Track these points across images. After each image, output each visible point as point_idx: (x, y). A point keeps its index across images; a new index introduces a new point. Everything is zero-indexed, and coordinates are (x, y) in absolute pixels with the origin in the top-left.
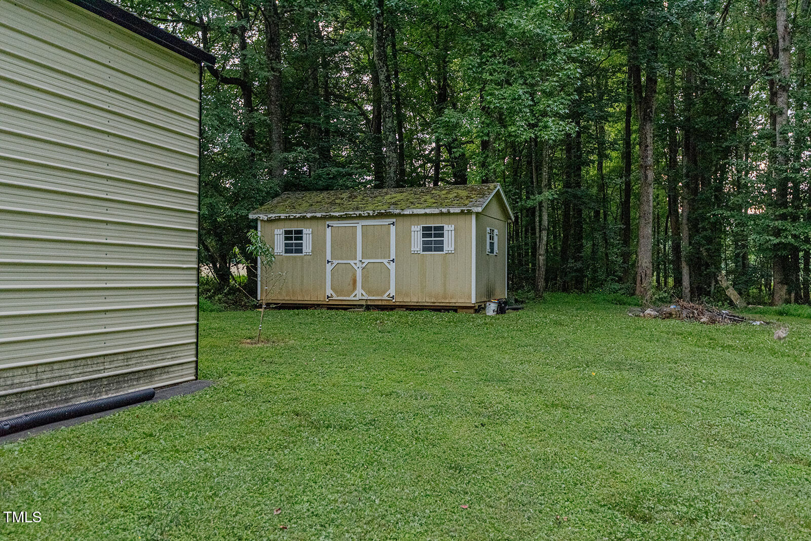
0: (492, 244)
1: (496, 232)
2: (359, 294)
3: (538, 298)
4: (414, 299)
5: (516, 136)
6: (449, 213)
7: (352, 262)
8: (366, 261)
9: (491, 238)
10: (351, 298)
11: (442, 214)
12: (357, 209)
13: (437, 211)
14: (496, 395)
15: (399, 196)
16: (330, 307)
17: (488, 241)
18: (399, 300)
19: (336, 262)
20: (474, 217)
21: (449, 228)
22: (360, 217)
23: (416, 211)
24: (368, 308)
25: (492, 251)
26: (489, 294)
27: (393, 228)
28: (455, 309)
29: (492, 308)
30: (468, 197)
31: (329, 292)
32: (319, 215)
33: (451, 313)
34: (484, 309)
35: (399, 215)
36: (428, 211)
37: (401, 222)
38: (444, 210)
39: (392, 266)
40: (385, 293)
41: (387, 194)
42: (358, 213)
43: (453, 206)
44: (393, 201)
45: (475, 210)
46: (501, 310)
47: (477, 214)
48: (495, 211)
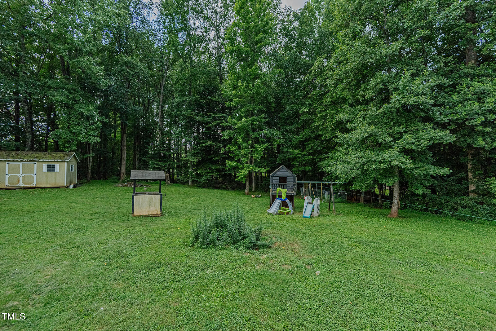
0: (72, 169)
1: (73, 165)
2: (21, 184)
3: (88, 182)
4: (43, 185)
5: (81, 140)
6: (57, 161)
7: (18, 175)
8: (24, 175)
9: (72, 167)
10: (17, 186)
11: (55, 161)
12: (21, 159)
13: (53, 160)
14: (73, 205)
15: (38, 155)
16: (7, 189)
17: (71, 168)
18: (37, 186)
19: (10, 175)
20: (66, 163)
21: (57, 166)
22: (22, 161)
23: (45, 160)
24: (24, 188)
25: (72, 171)
26: (71, 183)
27: (35, 165)
28: (59, 187)
29: (71, 187)
30: (64, 157)
31: (7, 184)
32: (3, 160)
33: (57, 189)
34: (69, 187)
35: (38, 161)
36: (50, 160)
37: (39, 163)
38: (56, 160)
39: (35, 176)
40: (32, 184)
41: (32, 153)
42: (21, 160)
43: (59, 159)
44: (35, 156)
45: (66, 161)
46: (75, 187)
47: (67, 162)
48: (74, 160)
